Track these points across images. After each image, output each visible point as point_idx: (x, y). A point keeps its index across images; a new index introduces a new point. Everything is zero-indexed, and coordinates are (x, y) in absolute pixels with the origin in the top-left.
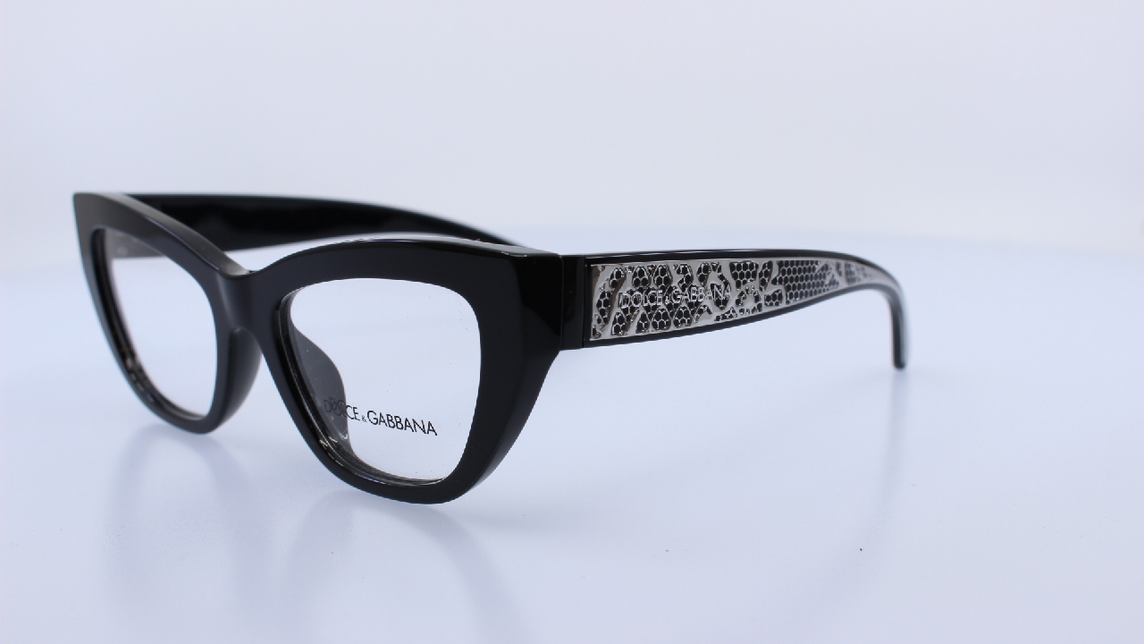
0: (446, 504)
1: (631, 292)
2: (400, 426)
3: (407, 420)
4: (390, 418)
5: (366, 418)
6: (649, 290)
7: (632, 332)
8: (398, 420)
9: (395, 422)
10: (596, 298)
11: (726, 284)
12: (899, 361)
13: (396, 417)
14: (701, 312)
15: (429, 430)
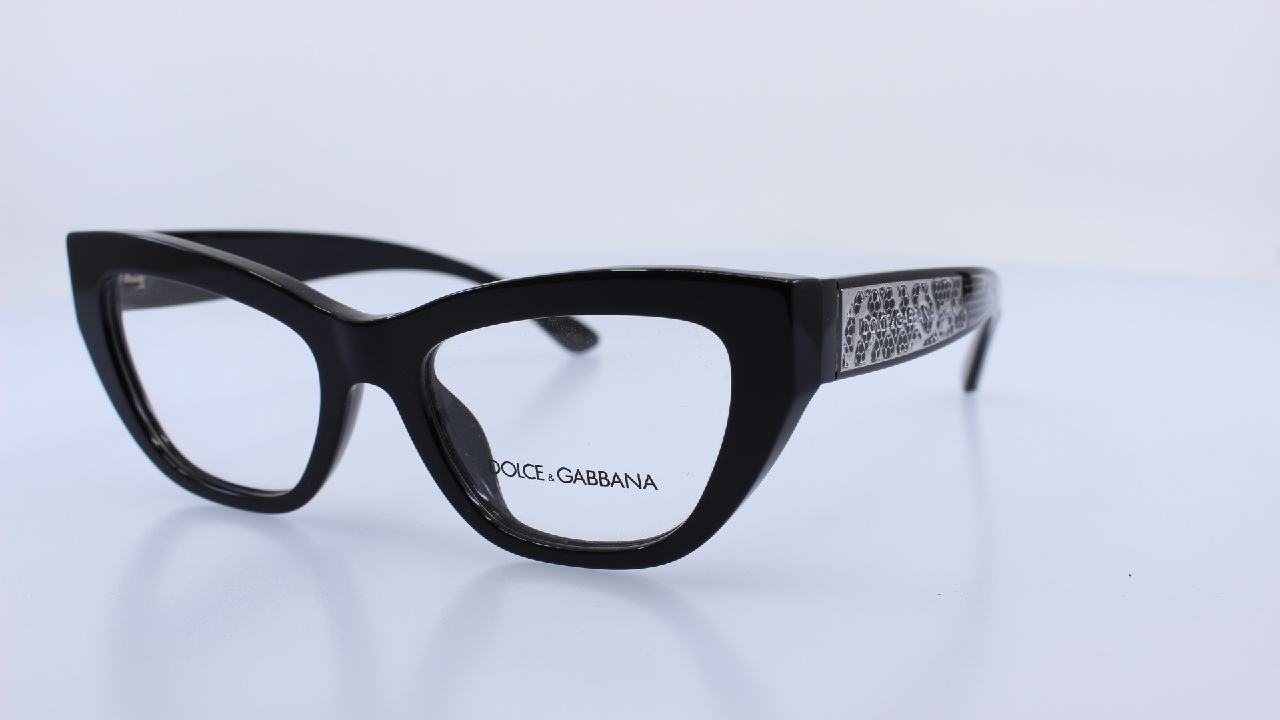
0: (661, 567)
1: (868, 318)
2: (604, 482)
3: (616, 475)
4: (591, 475)
5: (555, 477)
6: (881, 314)
7: (868, 361)
8: (603, 475)
9: (598, 479)
10: (844, 325)
11: (931, 304)
12: (971, 383)
13: (600, 472)
14: (914, 337)
15: (646, 484)
